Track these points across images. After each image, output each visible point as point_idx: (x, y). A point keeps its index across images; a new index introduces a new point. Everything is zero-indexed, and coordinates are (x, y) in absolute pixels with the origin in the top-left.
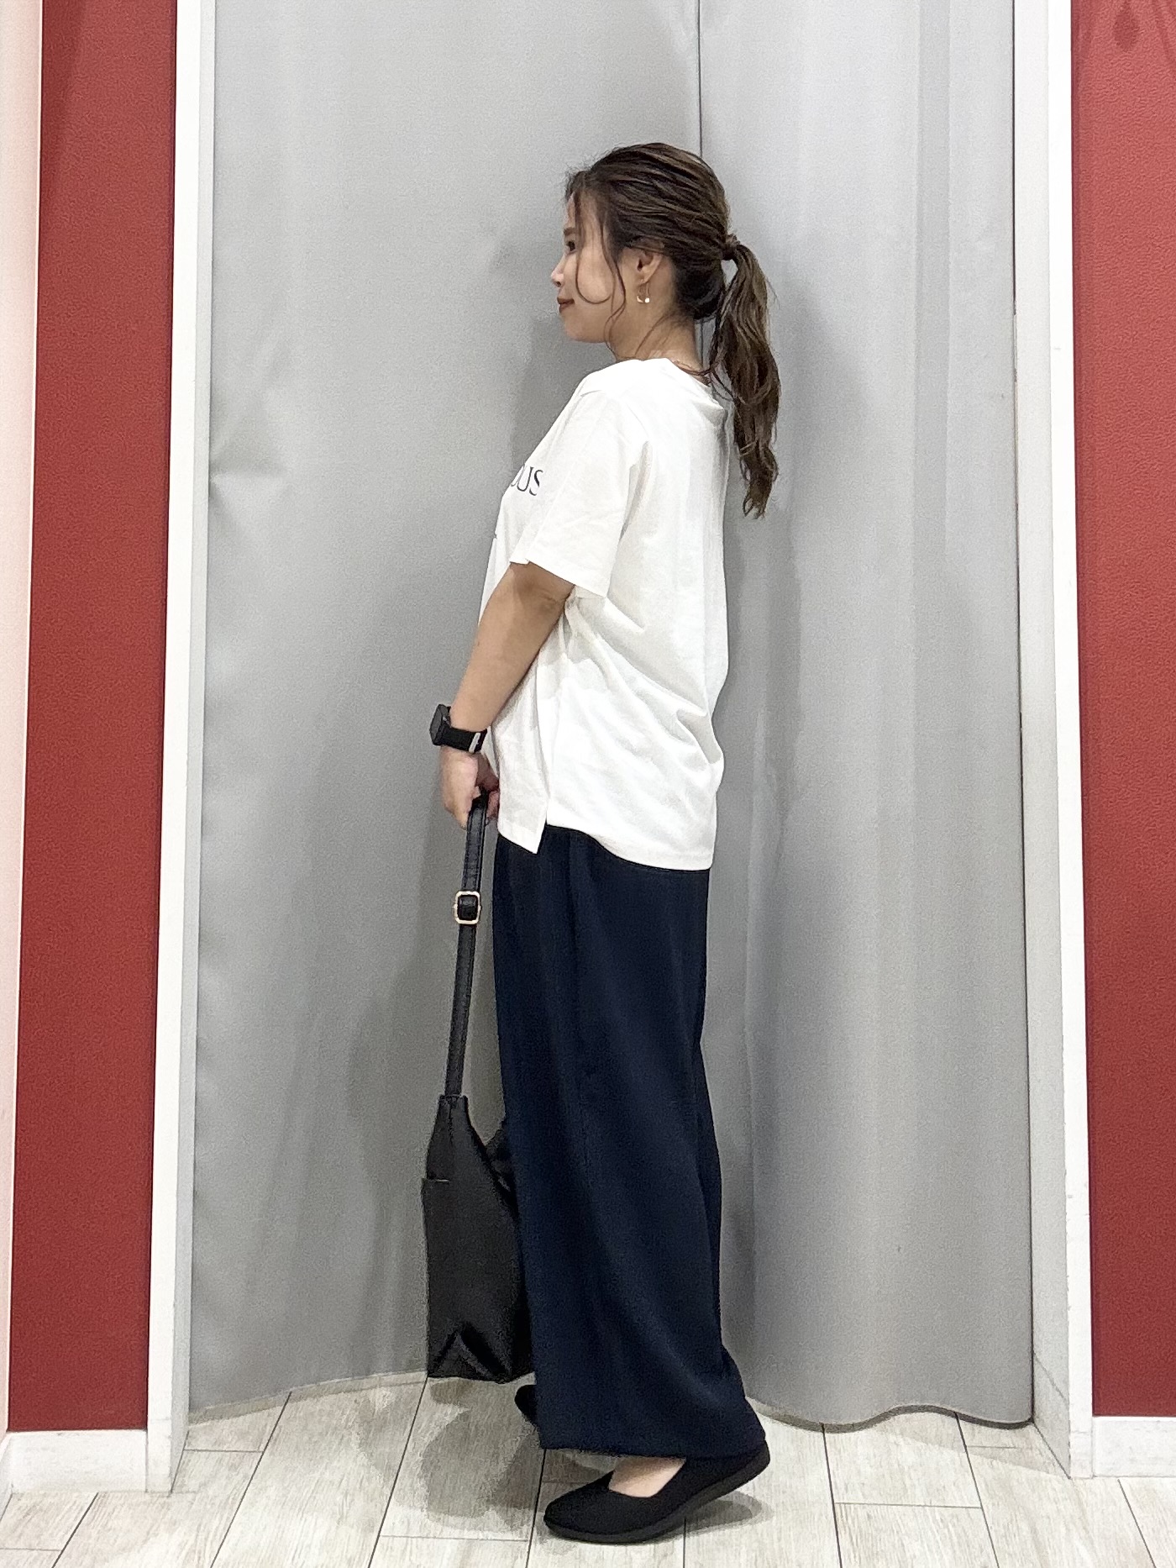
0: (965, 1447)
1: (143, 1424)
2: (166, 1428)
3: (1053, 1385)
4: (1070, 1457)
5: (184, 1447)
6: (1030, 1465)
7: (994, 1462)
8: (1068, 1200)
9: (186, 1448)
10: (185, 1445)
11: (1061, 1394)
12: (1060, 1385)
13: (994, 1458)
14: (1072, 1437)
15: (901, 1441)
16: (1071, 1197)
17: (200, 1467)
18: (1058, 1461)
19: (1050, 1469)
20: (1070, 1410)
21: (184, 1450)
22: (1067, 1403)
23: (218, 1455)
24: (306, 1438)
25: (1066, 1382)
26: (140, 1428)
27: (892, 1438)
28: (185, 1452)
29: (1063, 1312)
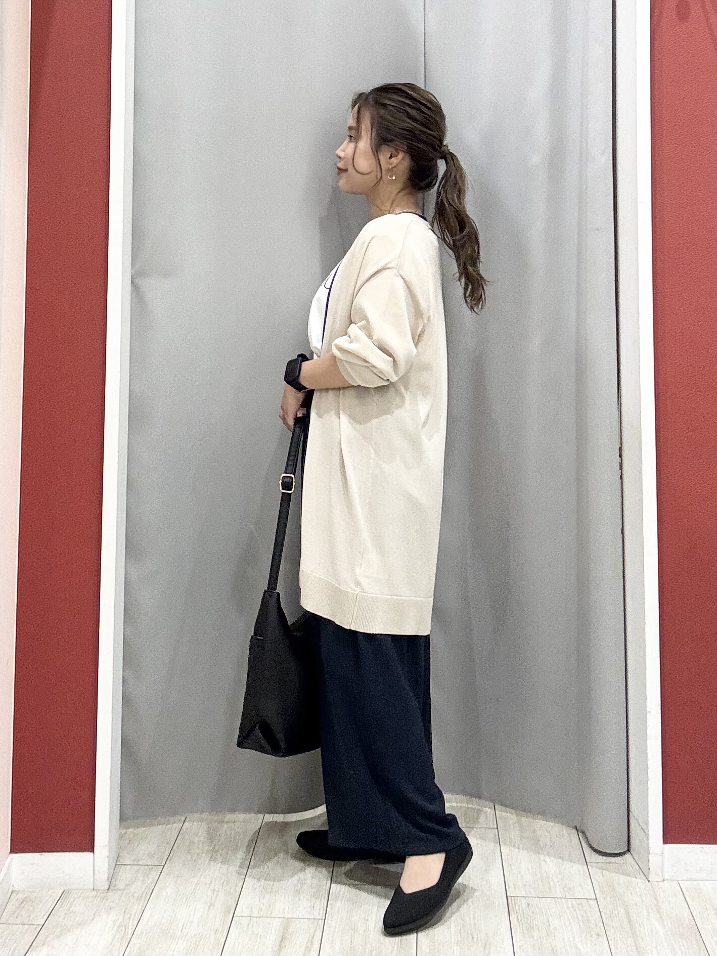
0: (586, 862)
1: (91, 848)
2: (105, 852)
3: (639, 825)
4: (649, 869)
5: (117, 863)
6: (626, 874)
7: (604, 872)
8: (648, 714)
9: (118, 863)
10: (117, 861)
11: (644, 831)
12: (644, 826)
13: (603, 869)
14: (650, 857)
15: (547, 859)
16: (650, 712)
17: (125, 874)
18: (643, 872)
19: (638, 876)
20: (650, 841)
21: (116, 865)
22: (647, 836)
23: (136, 868)
24: (189, 857)
25: (647, 824)
26: (89, 851)
27: (542, 857)
28: (117, 866)
29: (645, 782)
